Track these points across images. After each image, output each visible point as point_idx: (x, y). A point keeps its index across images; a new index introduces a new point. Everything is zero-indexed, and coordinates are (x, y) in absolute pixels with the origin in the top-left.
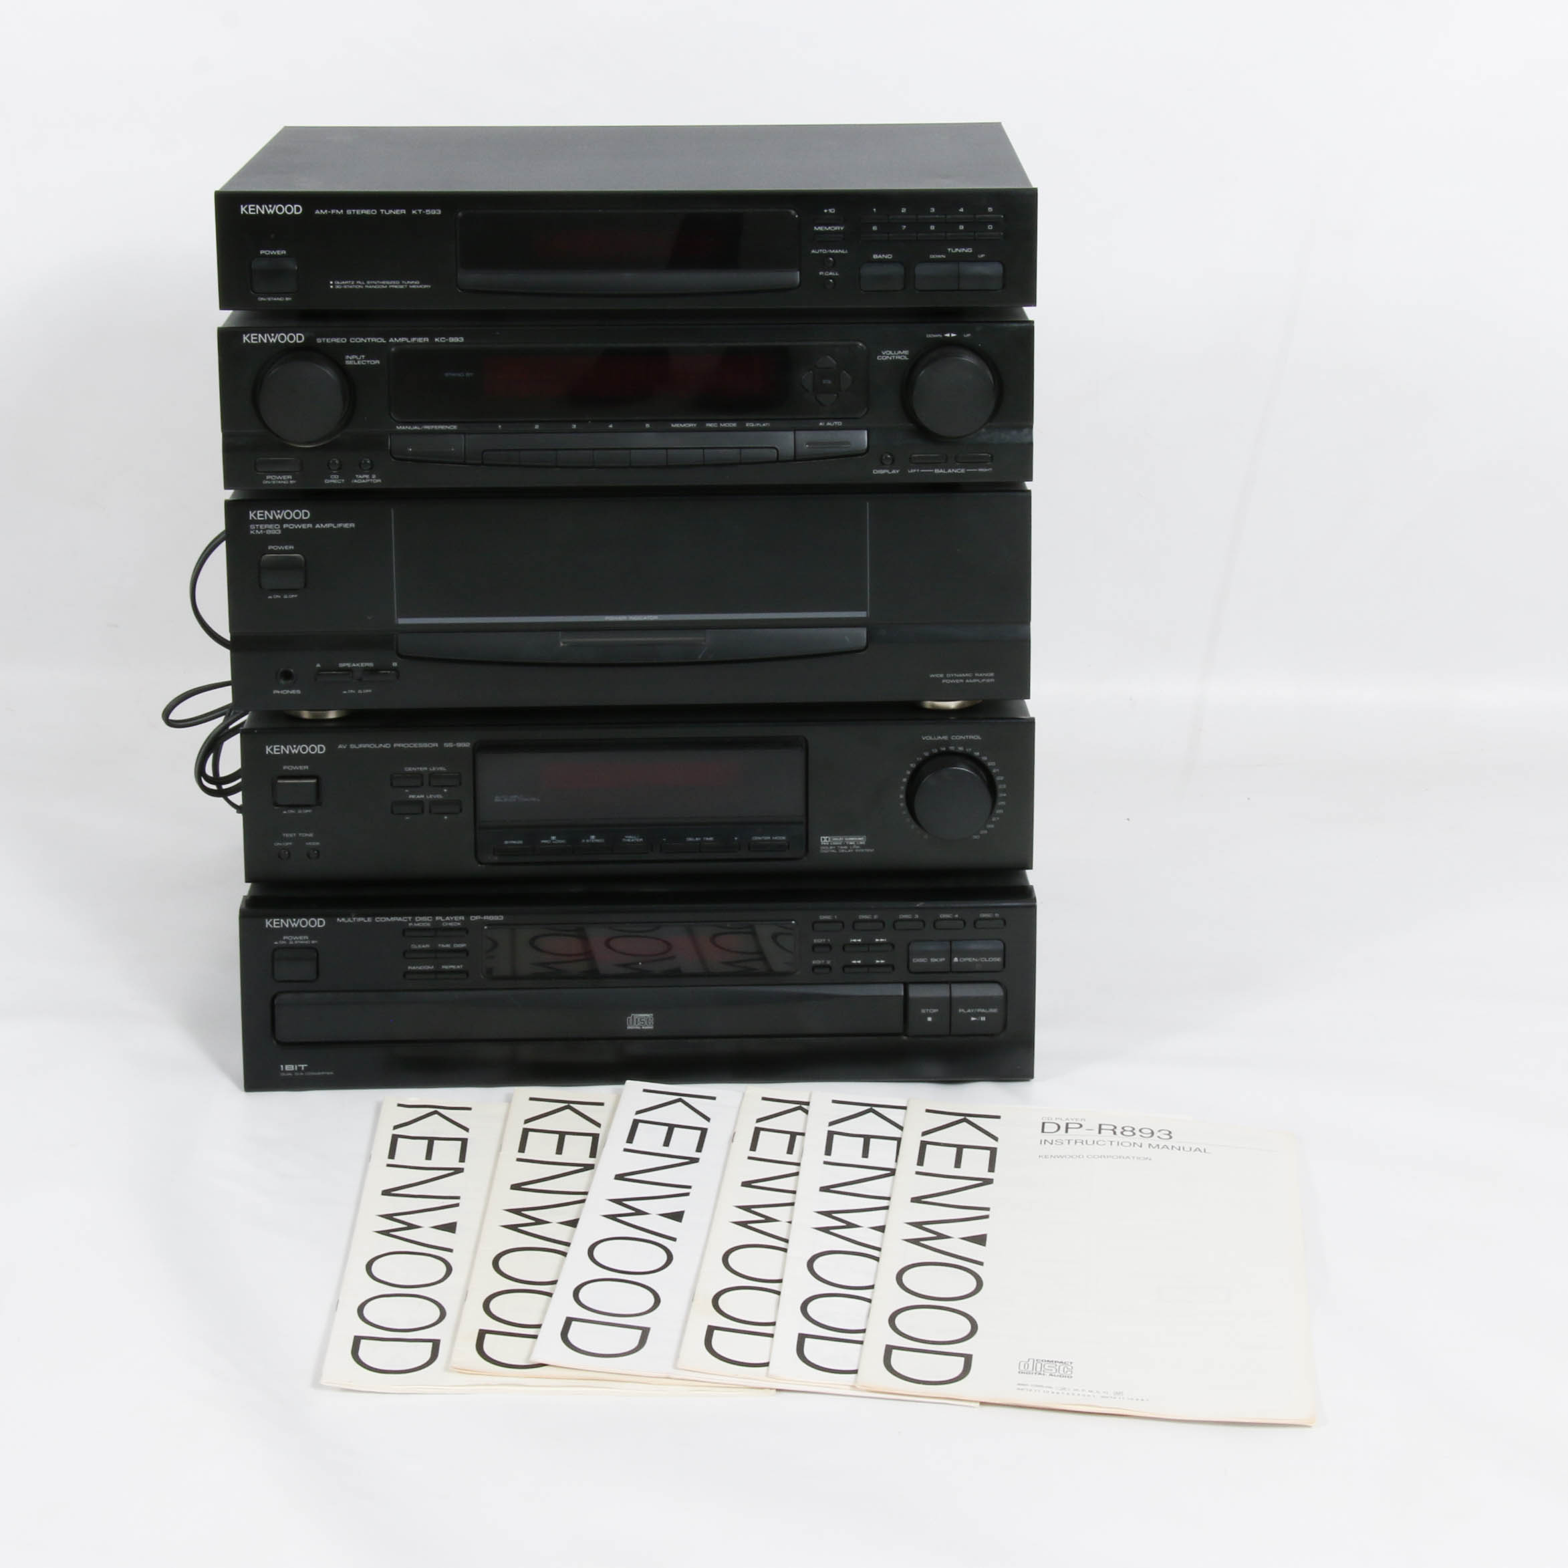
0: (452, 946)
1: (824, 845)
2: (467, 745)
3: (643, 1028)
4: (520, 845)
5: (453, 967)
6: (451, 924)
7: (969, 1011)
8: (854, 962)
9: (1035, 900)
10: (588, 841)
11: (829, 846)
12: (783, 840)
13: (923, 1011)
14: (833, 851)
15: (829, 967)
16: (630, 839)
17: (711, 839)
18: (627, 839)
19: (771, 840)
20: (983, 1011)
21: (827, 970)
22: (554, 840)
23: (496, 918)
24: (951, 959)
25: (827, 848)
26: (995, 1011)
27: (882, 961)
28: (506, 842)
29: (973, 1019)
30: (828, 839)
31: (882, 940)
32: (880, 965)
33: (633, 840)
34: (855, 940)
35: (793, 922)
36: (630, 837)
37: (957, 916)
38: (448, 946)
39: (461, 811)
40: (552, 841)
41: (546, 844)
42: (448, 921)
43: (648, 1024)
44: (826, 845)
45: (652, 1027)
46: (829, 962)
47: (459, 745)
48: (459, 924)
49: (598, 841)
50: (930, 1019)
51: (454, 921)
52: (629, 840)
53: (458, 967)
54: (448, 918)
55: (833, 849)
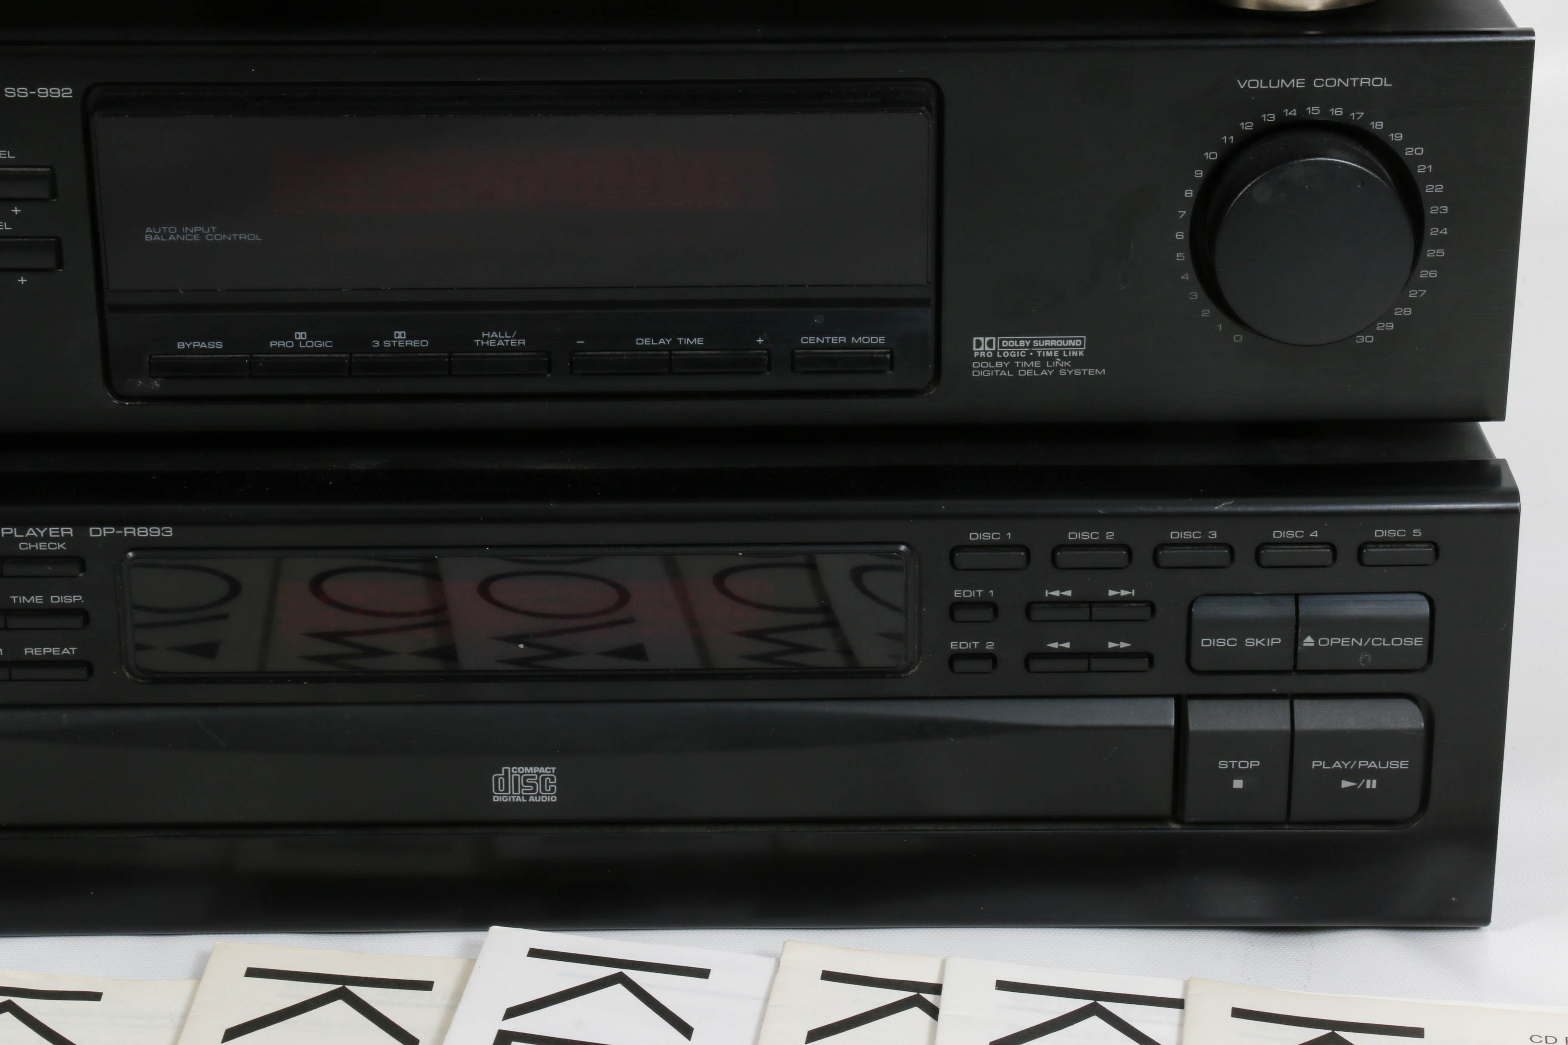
0: (46, 599)
1: (979, 359)
2: (65, 93)
3: (531, 799)
4: (215, 351)
5: (55, 651)
6: (41, 546)
7: (1337, 765)
8: (1055, 645)
9: (1513, 495)
10: (387, 344)
11: (994, 359)
12: (878, 346)
13: (1223, 765)
14: (1003, 373)
15: (992, 657)
16: (493, 339)
17: (699, 341)
18: (486, 339)
19: (848, 346)
20: (1372, 765)
21: (986, 665)
22: (304, 342)
23: (155, 532)
24: (1297, 641)
25: (989, 365)
26: (1402, 765)
27: (1123, 645)
28: (181, 345)
29: (1345, 784)
30: (990, 344)
31: (1124, 593)
32: (1117, 654)
33: (501, 343)
34: (1056, 593)
35: (903, 548)
36: (494, 335)
37: (1315, 534)
38: (37, 599)
39: (60, 264)
40: (297, 342)
41: (283, 350)
42: (32, 540)
43: (543, 791)
44: (986, 359)
45: (554, 799)
46: (990, 646)
47: (44, 93)
48: (61, 546)
49: (414, 343)
50: (1238, 784)
51: (47, 538)
52: (491, 343)
53: (66, 651)
54: (31, 532)
55: (1004, 368)
